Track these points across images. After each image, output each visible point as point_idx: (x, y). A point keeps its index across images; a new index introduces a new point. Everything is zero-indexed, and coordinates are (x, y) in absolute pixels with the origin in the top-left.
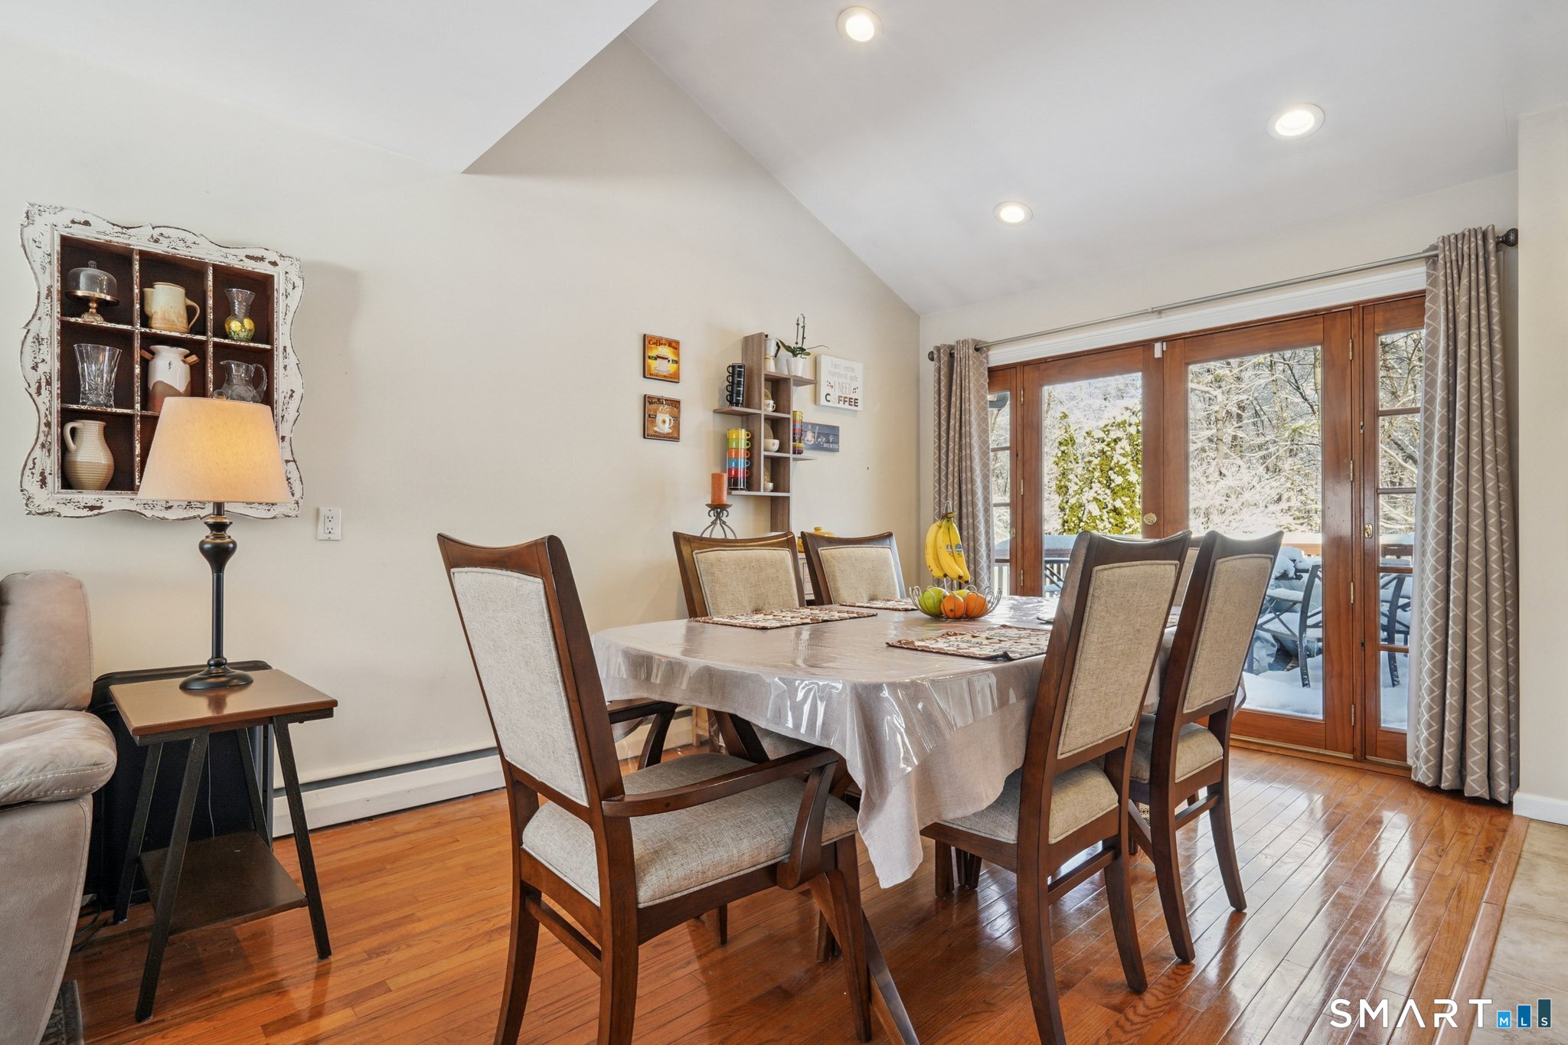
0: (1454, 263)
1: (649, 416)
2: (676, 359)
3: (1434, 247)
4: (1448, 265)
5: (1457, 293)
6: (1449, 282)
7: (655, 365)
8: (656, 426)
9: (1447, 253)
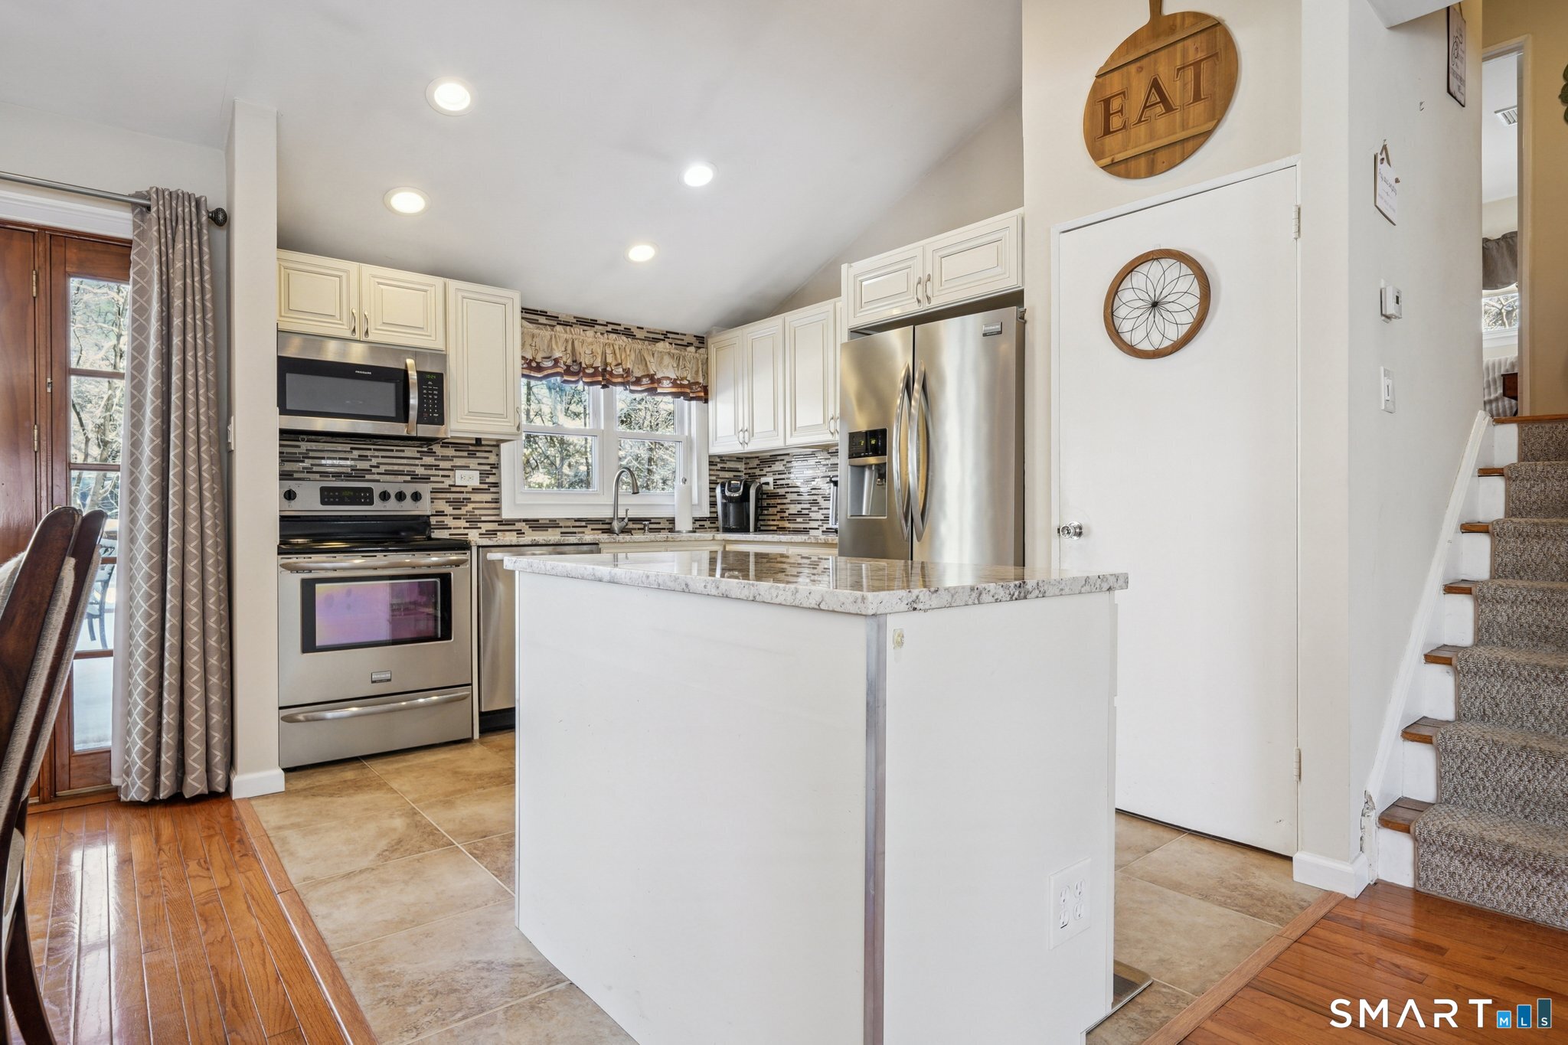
0: (168, 222)
3: (147, 196)
4: (162, 222)
5: (171, 256)
6: (163, 240)
9: (161, 208)
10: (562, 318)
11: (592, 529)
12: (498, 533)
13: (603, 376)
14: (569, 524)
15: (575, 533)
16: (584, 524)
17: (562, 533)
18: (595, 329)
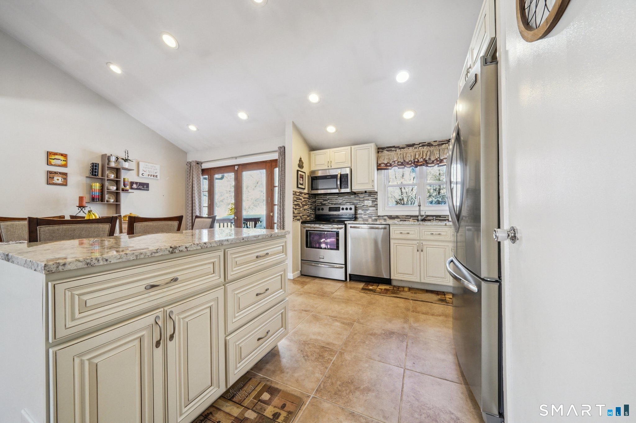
1: (50, 177)
2: (66, 160)
7: (53, 162)
8: (54, 181)
10: (401, 146)
11: (413, 219)
12: (378, 220)
13: (414, 164)
14: (403, 217)
15: (406, 220)
16: (409, 217)
17: (400, 220)
18: (414, 147)
